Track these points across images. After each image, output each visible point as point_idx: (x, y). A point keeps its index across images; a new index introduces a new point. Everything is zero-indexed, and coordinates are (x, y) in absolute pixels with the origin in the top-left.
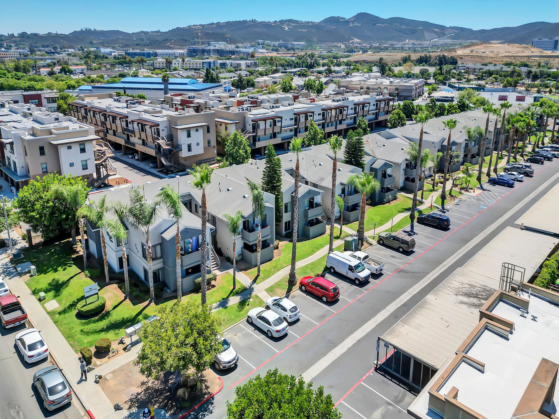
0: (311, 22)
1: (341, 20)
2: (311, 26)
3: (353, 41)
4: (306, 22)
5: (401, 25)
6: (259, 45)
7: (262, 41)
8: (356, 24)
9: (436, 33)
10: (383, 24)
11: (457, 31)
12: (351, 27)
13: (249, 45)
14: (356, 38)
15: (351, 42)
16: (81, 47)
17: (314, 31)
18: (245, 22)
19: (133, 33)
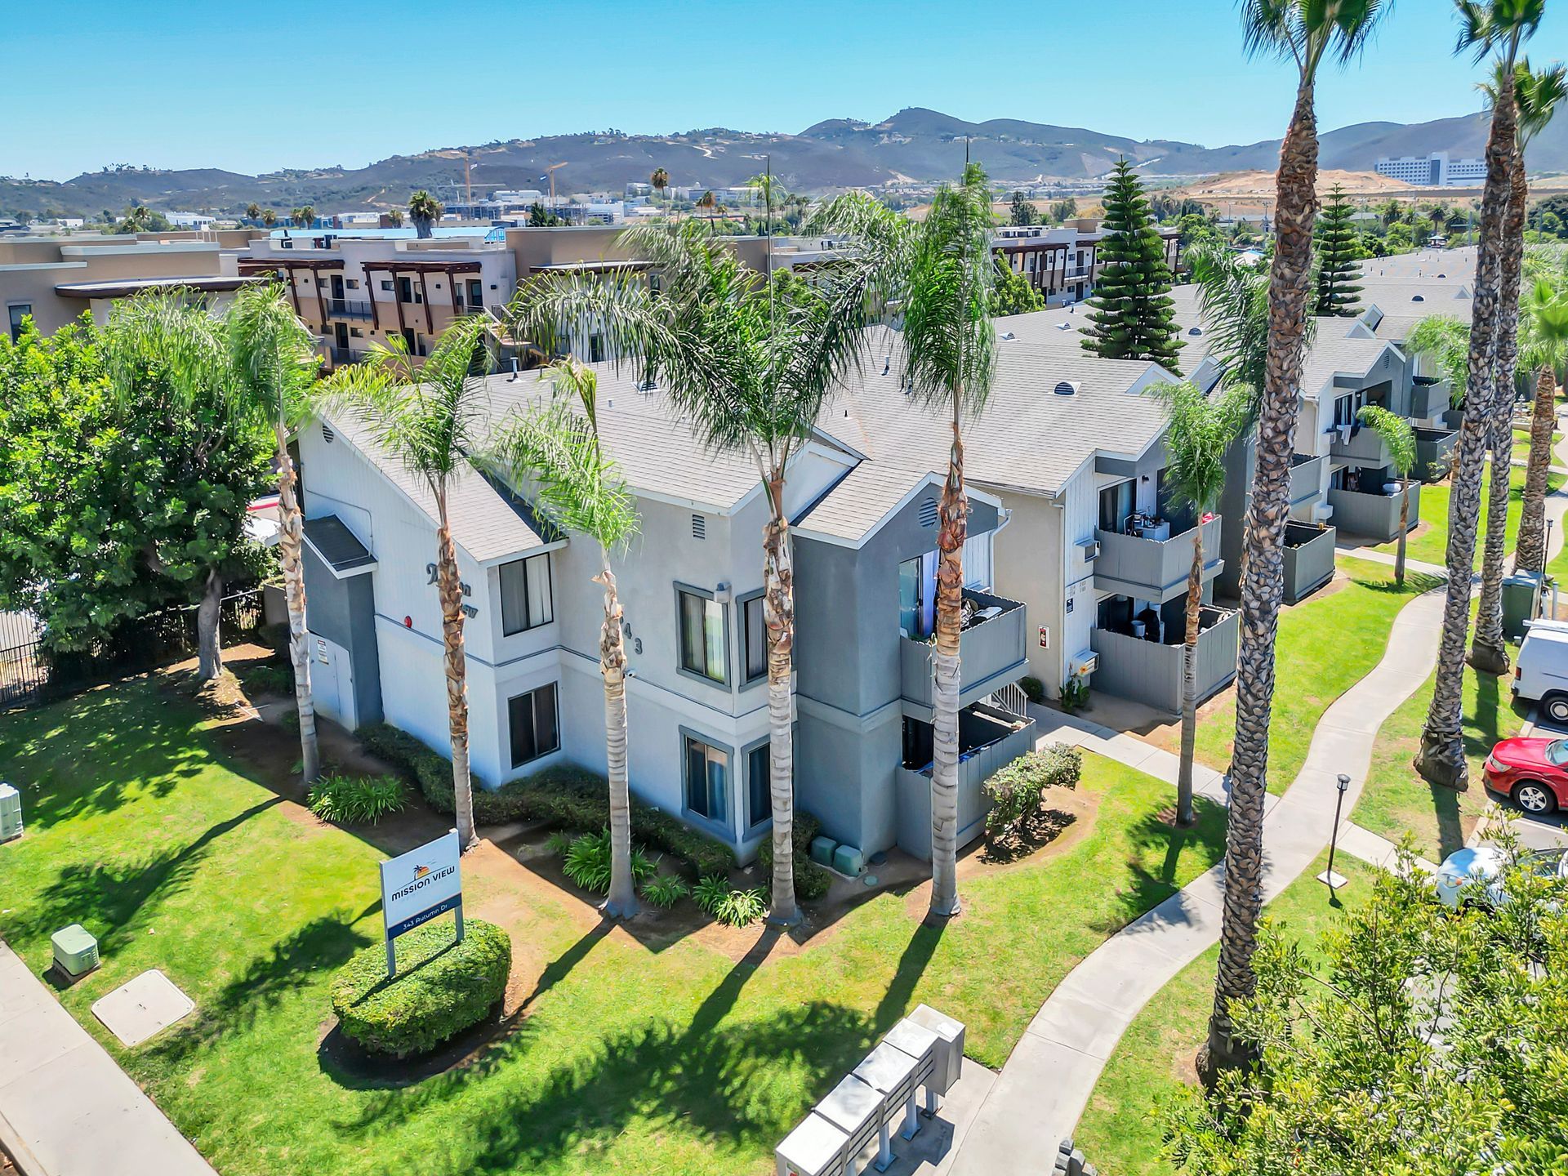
0: (775, 136)
1: (856, 129)
2: (774, 147)
3: (896, 181)
4: (760, 135)
5: (1018, 140)
6: (635, 194)
7: (645, 185)
8: (898, 138)
10: (970, 136)
11: (1164, 152)
12: (885, 145)
13: (606, 196)
14: (902, 173)
15: (889, 183)
16: (106, 213)
17: (785, 157)
18: (590, 138)
19: (261, 177)
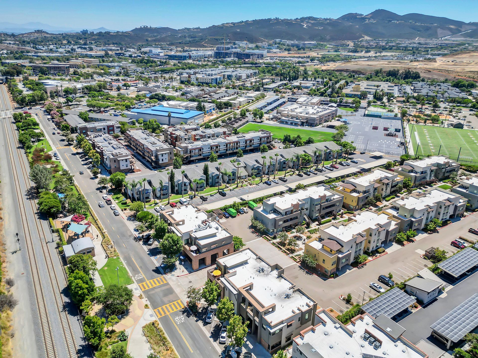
0: (330, 19)
1: (358, 17)
2: (328, 24)
3: (363, 39)
4: (324, 19)
5: (416, 23)
6: (276, 44)
7: (279, 40)
8: (372, 21)
9: (451, 30)
10: (398, 21)
11: (474, 28)
12: (367, 23)
13: (267, 44)
15: (361, 40)
17: (330, 29)
18: (270, 20)
